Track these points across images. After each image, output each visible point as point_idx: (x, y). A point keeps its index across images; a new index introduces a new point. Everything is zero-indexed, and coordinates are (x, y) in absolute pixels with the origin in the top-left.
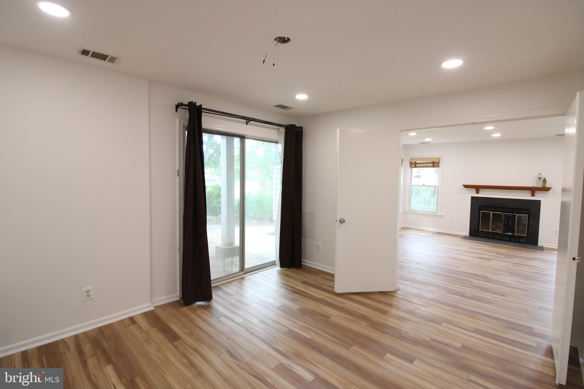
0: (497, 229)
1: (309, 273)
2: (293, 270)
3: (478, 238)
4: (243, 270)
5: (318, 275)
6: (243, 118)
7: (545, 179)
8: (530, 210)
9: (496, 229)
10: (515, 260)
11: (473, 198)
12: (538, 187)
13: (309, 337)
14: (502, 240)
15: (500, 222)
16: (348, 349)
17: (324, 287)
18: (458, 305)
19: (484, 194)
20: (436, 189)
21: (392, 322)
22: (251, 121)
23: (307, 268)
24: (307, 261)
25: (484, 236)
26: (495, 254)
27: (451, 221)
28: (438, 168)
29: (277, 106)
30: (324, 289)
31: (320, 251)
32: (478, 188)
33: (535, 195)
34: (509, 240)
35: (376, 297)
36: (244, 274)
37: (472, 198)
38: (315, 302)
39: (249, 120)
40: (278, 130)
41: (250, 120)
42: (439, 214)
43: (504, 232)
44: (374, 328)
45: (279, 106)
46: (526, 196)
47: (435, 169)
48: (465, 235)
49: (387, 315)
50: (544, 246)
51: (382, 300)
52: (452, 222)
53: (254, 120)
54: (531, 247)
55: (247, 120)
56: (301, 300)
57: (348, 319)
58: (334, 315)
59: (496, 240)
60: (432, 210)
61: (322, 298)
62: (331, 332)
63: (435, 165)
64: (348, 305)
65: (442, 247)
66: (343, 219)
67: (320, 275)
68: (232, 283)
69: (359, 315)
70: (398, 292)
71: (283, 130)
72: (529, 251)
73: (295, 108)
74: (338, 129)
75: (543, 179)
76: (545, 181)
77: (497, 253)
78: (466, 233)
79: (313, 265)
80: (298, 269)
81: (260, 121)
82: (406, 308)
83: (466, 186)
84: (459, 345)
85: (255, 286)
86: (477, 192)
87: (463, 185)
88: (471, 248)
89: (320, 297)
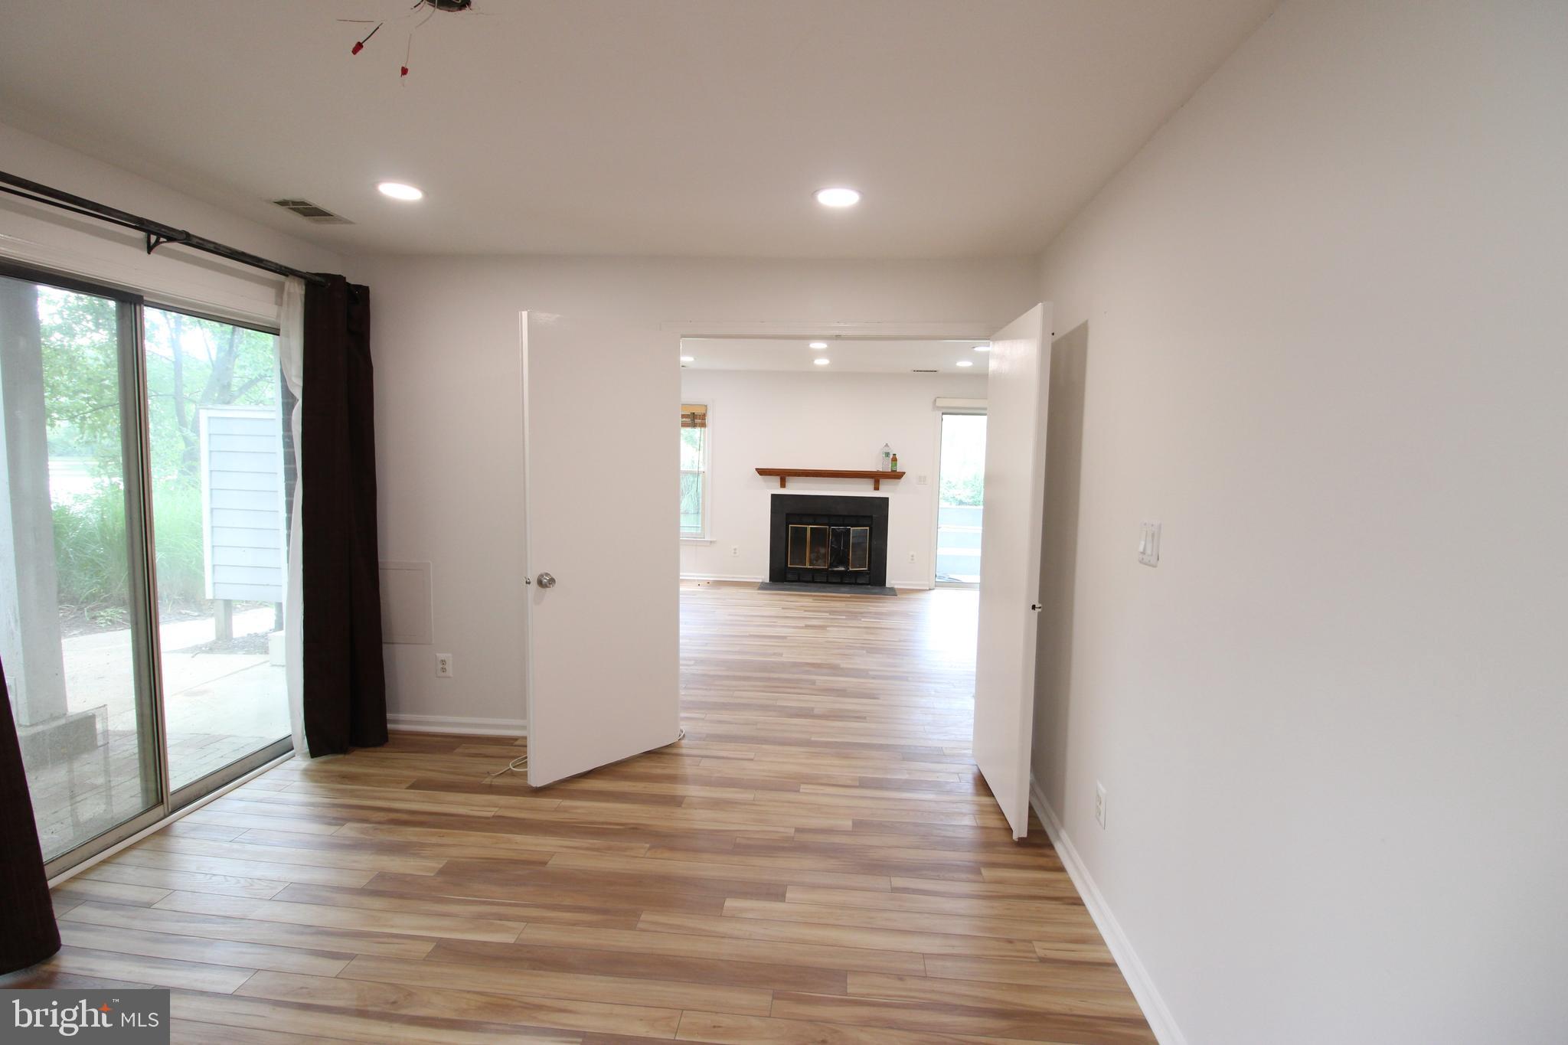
0: (820, 561)
1: (423, 752)
2: (360, 754)
3: (787, 585)
4: (160, 801)
5: (456, 751)
6: (140, 224)
7: (894, 455)
8: (871, 517)
9: (817, 561)
10: (865, 622)
11: (775, 498)
12: (884, 470)
13: (509, 938)
14: (827, 582)
15: (824, 546)
16: (631, 927)
17: (487, 781)
18: (813, 739)
19: (797, 488)
20: (700, 479)
21: (701, 819)
22: (170, 239)
23: (405, 737)
24: (402, 716)
25: (797, 578)
26: (828, 614)
27: (733, 551)
28: (703, 429)
29: (283, 203)
30: (491, 786)
31: (449, 677)
32: (783, 475)
33: (881, 487)
34: (839, 581)
35: (640, 768)
36: (165, 816)
37: (773, 496)
38: (479, 833)
39: (159, 236)
40: (280, 289)
41: (164, 237)
42: (707, 539)
43: (831, 565)
44: (672, 849)
45: (294, 203)
46: (863, 490)
47: (697, 430)
48: (761, 581)
49: (683, 806)
50: (896, 587)
51: (659, 771)
52: (735, 553)
53: (187, 239)
54: (876, 591)
55: (149, 233)
56: (434, 840)
57: (598, 850)
58: (555, 852)
59: (820, 585)
60: (693, 531)
61: (497, 814)
62: (567, 902)
63: (698, 421)
64: (579, 811)
65: (730, 615)
66: (547, 574)
67: (457, 750)
68: (121, 860)
69: (619, 829)
70: (684, 742)
71: (296, 290)
72: (876, 598)
73: (350, 223)
74: (525, 314)
75: (891, 456)
76: (894, 459)
77: (831, 612)
78: (763, 577)
79: (428, 723)
80: (378, 749)
81: (211, 246)
82: (716, 775)
83: (762, 472)
84: (848, 824)
85: (235, 846)
86: (783, 485)
87: (757, 469)
88: (783, 608)
89: (489, 813)
